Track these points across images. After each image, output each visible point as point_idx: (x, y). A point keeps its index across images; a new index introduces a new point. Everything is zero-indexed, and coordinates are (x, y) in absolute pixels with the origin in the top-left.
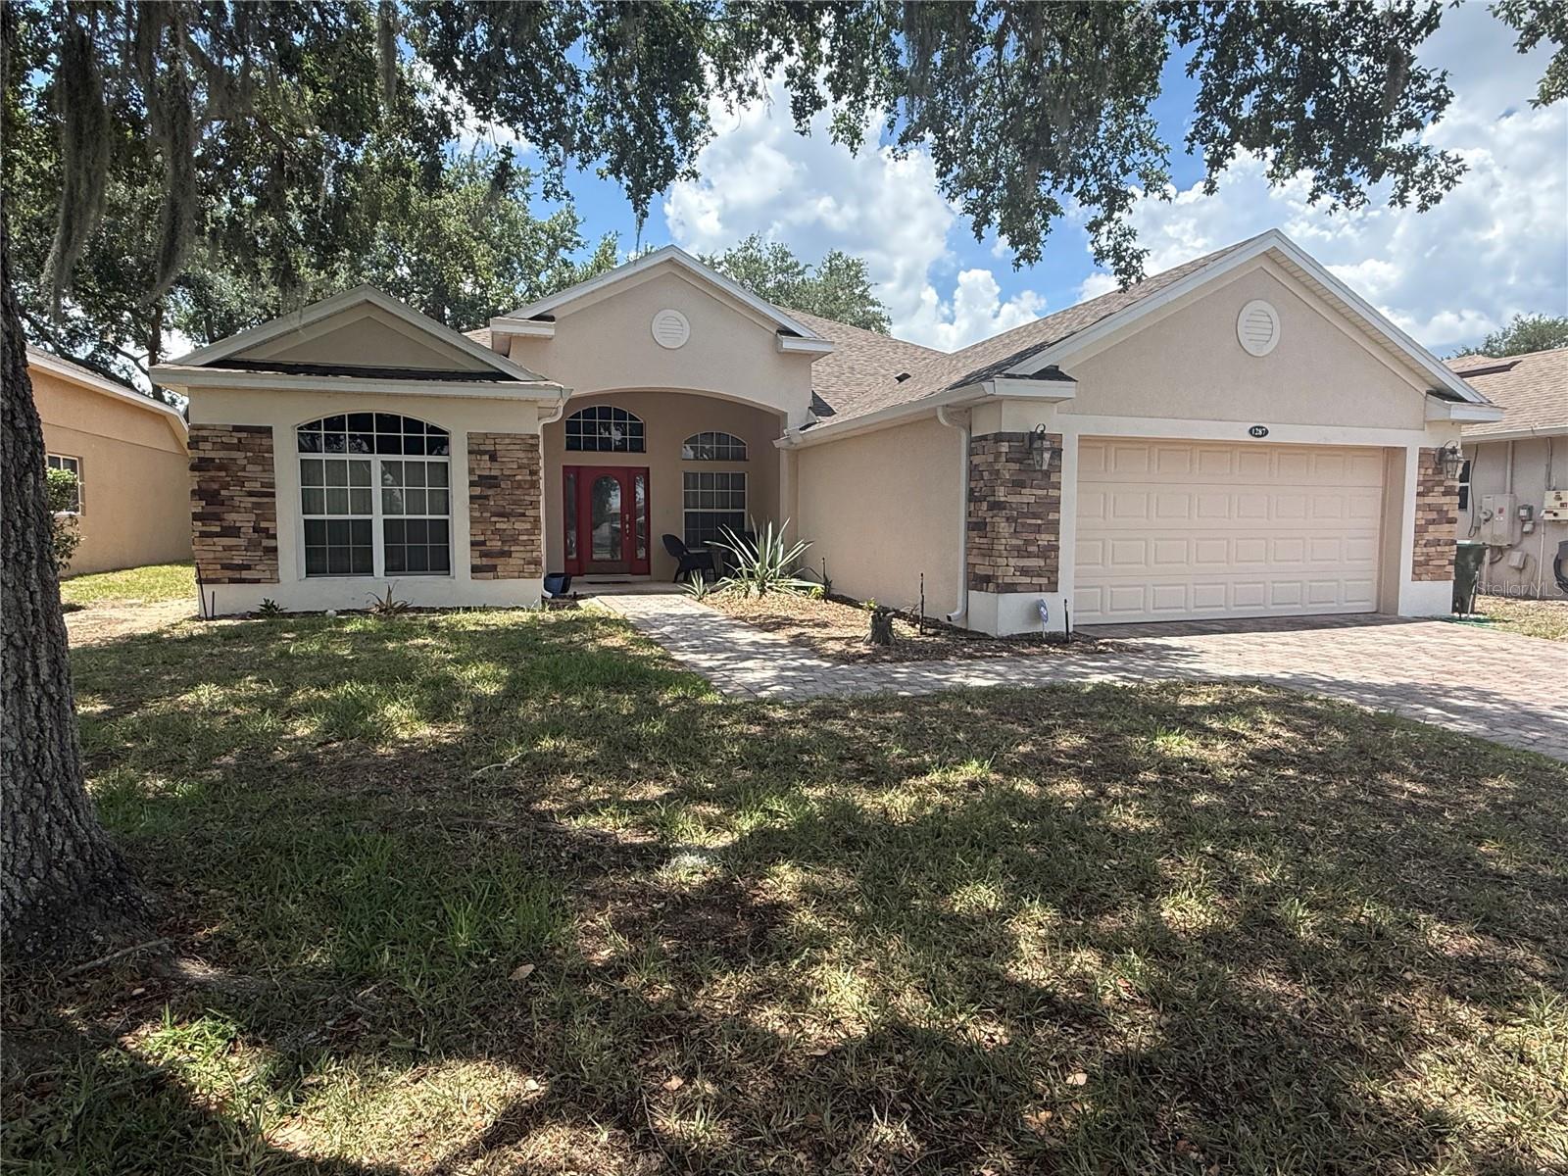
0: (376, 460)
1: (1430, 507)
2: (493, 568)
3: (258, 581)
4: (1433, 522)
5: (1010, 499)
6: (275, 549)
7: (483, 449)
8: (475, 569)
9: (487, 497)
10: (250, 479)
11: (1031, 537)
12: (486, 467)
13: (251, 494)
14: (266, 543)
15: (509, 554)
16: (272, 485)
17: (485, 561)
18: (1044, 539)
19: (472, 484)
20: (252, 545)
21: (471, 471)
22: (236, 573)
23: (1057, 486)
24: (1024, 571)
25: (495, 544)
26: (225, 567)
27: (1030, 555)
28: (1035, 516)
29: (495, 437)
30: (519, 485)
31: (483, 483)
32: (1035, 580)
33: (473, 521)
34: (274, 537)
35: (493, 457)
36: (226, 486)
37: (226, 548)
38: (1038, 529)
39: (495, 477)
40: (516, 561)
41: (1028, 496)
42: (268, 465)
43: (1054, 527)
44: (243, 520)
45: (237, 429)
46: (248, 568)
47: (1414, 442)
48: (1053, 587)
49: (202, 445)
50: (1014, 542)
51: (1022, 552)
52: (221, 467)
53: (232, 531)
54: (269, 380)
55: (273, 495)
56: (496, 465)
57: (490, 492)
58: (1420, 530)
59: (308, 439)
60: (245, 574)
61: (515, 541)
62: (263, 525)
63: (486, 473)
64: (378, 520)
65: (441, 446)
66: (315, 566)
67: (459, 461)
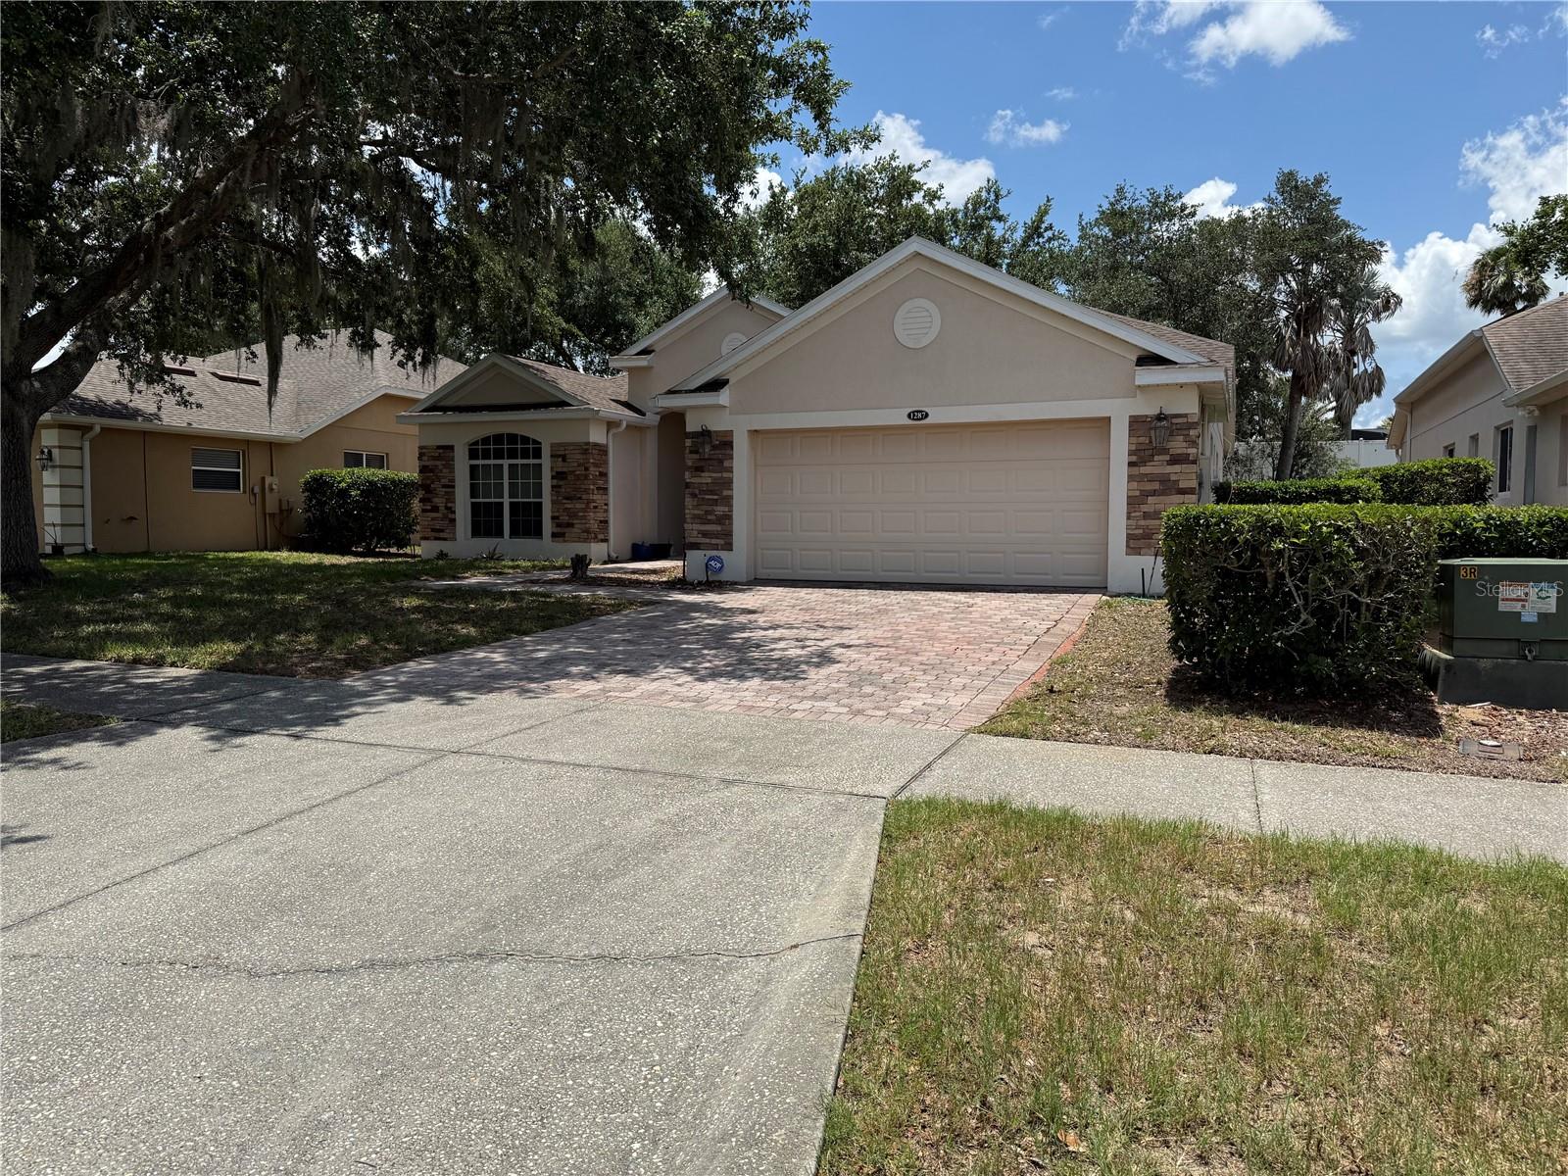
0: (506, 463)
1: (1151, 478)
2: (562, 535)
3: (445, 539)
4: (1154, 493)
5: (692, 480)
6: (454, 520)
7: (560, 454)
8: (554, 535)
9: (560, 487)
10: (444, 477)
11: (710, 508)
12: (560, 466)
13: (444, 486)
14: (450, 516)
15: (571, 525)
16: (453, 481)
17: (559, 530)
18: (720, 510)
19: (553, 478)
21: (552, 468)
22: (435, 534)
23: (730, 470)
24: (705, 534)
25: (565, 518)
26: (433, 530)
27: (709, 522)
28: (712, 492)
29: (565, 445)
30: (578, 477)
31: (558, 476)
32: (714, 541)
33: (553, 502)
34: (454, 512)
35: (564, 460)
36: (433, 483)
37: (433, 519)
38: (715, 502)
39: (564, 473)
41: (706, 478)
42: (451, 468)
43: (728, 501)
44: (439, 501)
45: (439, 447)
46: (442, 531)
47: (1120, 412)
48: (729, 547)
49: (425, 458)
50: (696, 512)
51: (702, 520)
52: (432, 471)
53: (435, 509)
54: (451, 417)
55: (454, 487)
56: (566, 464)
57: (561, 483)
59: (473, 455)
60: (442, 535)
61: (574, 516)
62: (449, 505)
63: (560, 470)
64: (506, 501)
65: (538, 454)
66: (477, 531)
67: (546, 461)
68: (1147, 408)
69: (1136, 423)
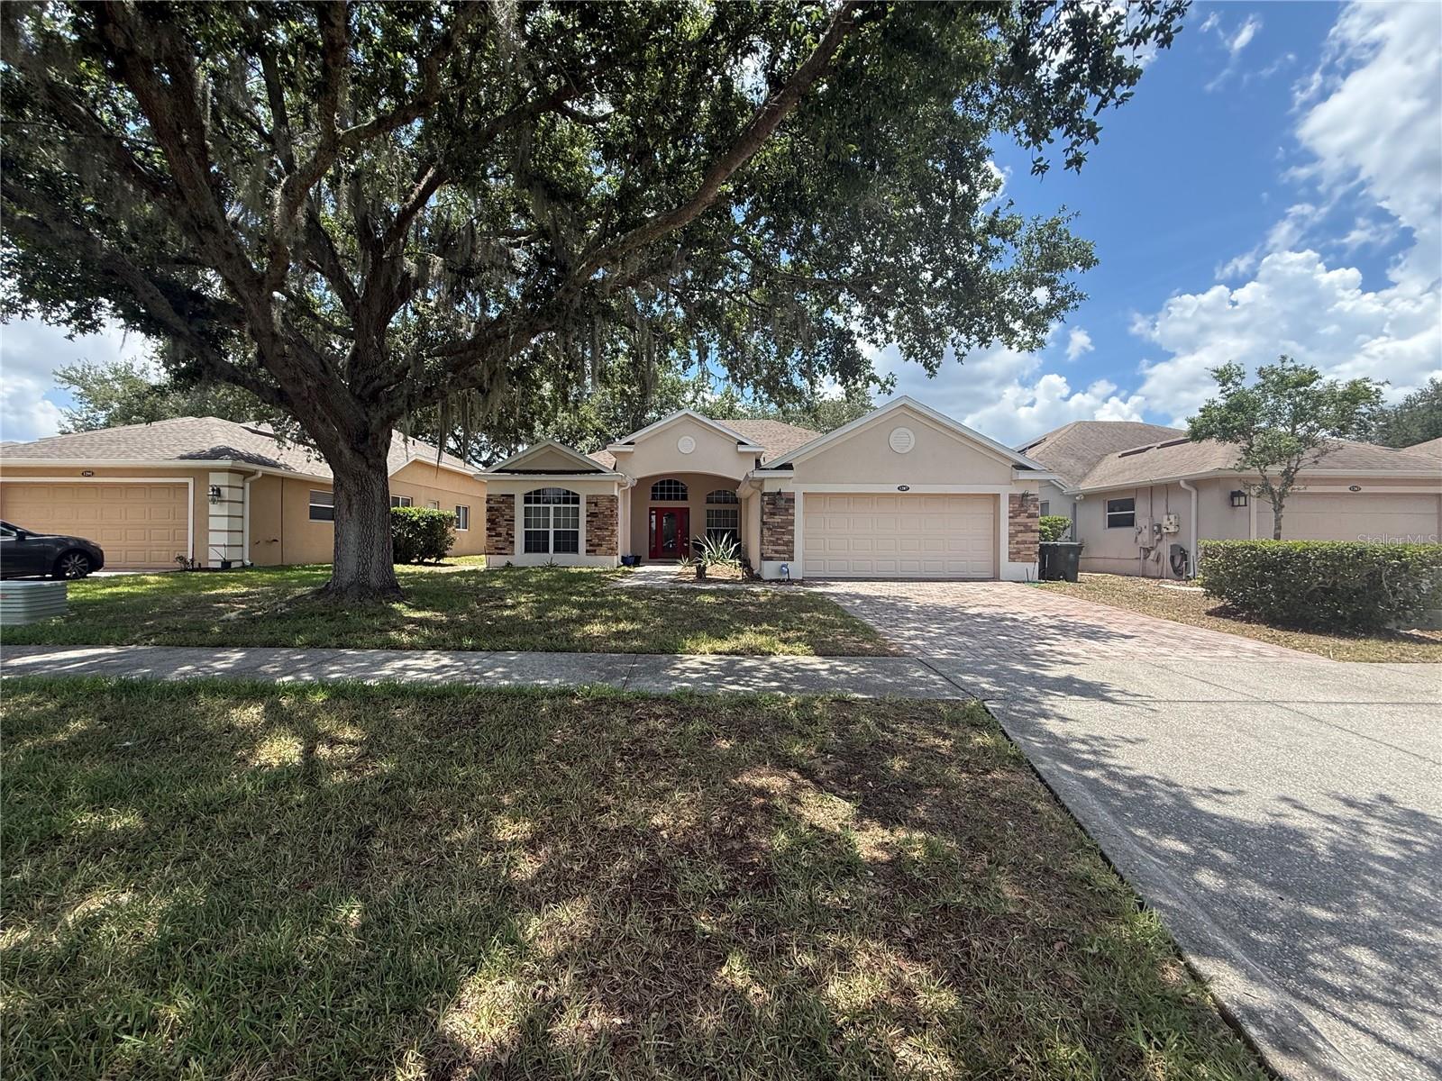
0: (552, 506)
1: (1019, 524)
2: (596, 552)
3: (506, 554)
4: (1020, 532)
5: (769, 521)
6: (514, 542)
7: (593, 501)
8: (588, 551)
9: (593, 522)
10: (506, 515)
11: (780, 537)
12: (593, 509)
13: (506, 520)
14: (511, 539)
15: (602, 545)
16: (514, 517)
17: (592, 548)
18: (786, 538)
19: (588, 516)
20: (506, 540)
21: (588, 511)
22: (499, 551)
23: (793, 515)
24: (776, 552)
25: (597, 542)
26: (495, 549)
27: (779, 545)
28: (782, 528)
29: (597, 496)
30: (607, 516)
31: (592, 516)
32: (782, 556)
33: (588, 531)
34: (514, 537)
35: (596, 505)
36: (498, 518)
37: (497, 542)
38: (783, 533)
39: (596, 513)
40: (604, 548)
41: (777, 519)
42: (512, 509)
43: (791, 533)
44: (502, 530)
45: (502, 496)
46: (504, 549)
47: (1005, 491)
48: (791, 559)
49: (491, 502)
50: (771, 539)
52: (497, 510)
53: (499, 535)
54: (517, 477)
55: (514, 521)
56: (598, 508)
57: (593, 519)
58: (1011, 536)
59: (527, 500)
60: (502, 551)
61: (603, 539)
62: (510, 532)
63: (593, 511)
64: (552, 531)
65: (576, 501)
66: (528, 549)
67: (583, 507)
68: (1019, 491)
69: (1012, 497)
